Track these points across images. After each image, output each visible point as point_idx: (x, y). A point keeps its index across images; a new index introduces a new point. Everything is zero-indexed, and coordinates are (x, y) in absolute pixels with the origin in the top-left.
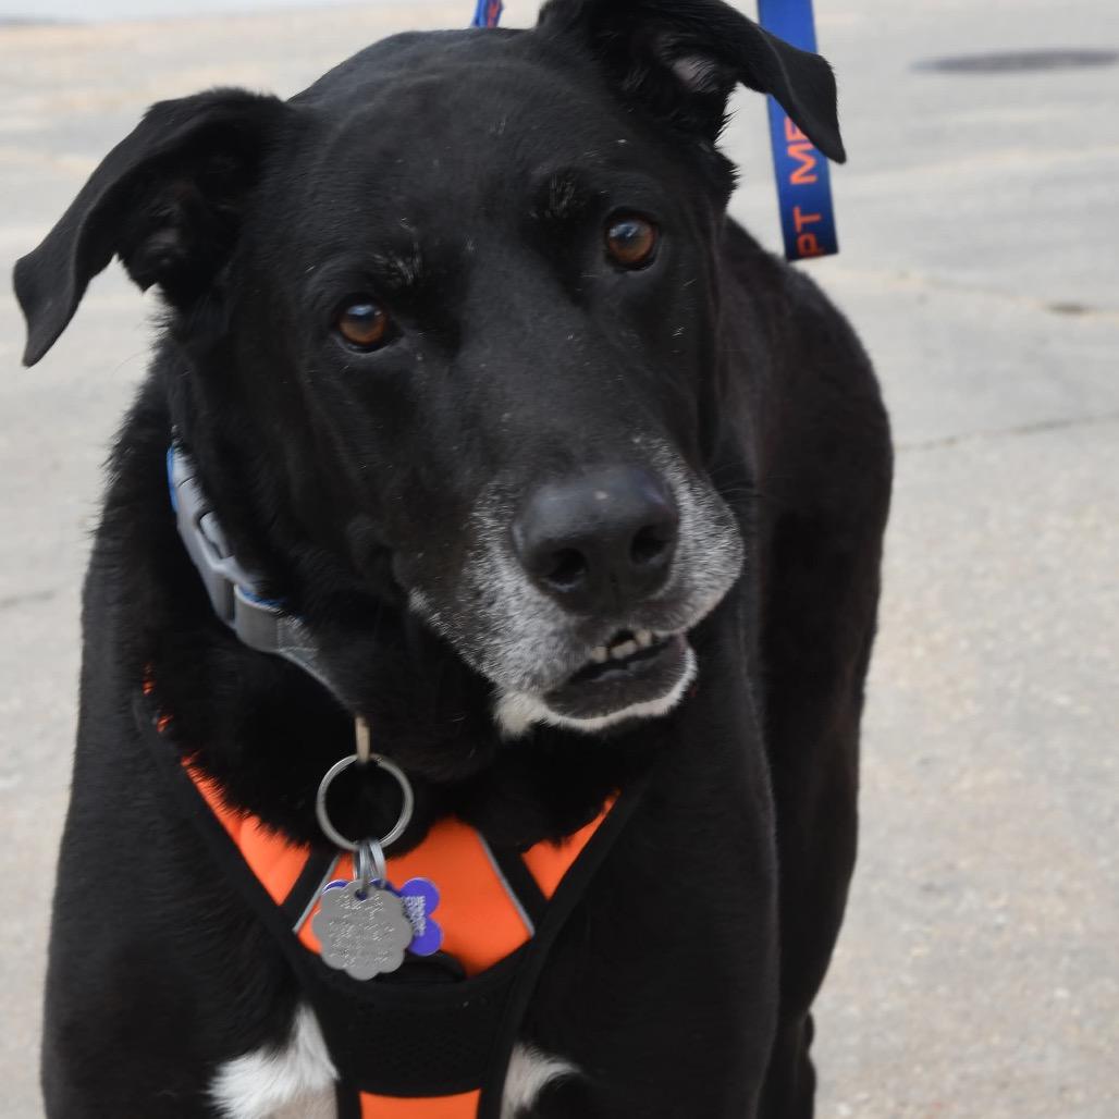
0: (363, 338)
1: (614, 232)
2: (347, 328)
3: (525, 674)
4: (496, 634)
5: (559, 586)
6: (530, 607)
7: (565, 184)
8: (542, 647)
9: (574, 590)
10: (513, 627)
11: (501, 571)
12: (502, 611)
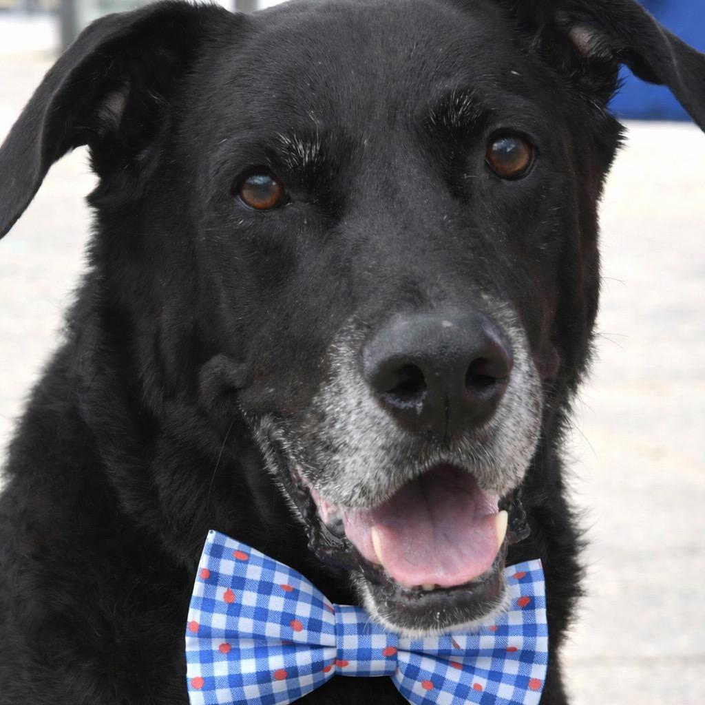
0: (259, 203)
1: (496, 146)
2: (246, 193)
3: (356, 486)
4: (336, 451)
5: (396, 402)
6: (367, 421)
7: (464, 96)
8: (371, 460)
9: (410, 408)
10: (350, 441)
11: (346, 391)
12: (342, 429)
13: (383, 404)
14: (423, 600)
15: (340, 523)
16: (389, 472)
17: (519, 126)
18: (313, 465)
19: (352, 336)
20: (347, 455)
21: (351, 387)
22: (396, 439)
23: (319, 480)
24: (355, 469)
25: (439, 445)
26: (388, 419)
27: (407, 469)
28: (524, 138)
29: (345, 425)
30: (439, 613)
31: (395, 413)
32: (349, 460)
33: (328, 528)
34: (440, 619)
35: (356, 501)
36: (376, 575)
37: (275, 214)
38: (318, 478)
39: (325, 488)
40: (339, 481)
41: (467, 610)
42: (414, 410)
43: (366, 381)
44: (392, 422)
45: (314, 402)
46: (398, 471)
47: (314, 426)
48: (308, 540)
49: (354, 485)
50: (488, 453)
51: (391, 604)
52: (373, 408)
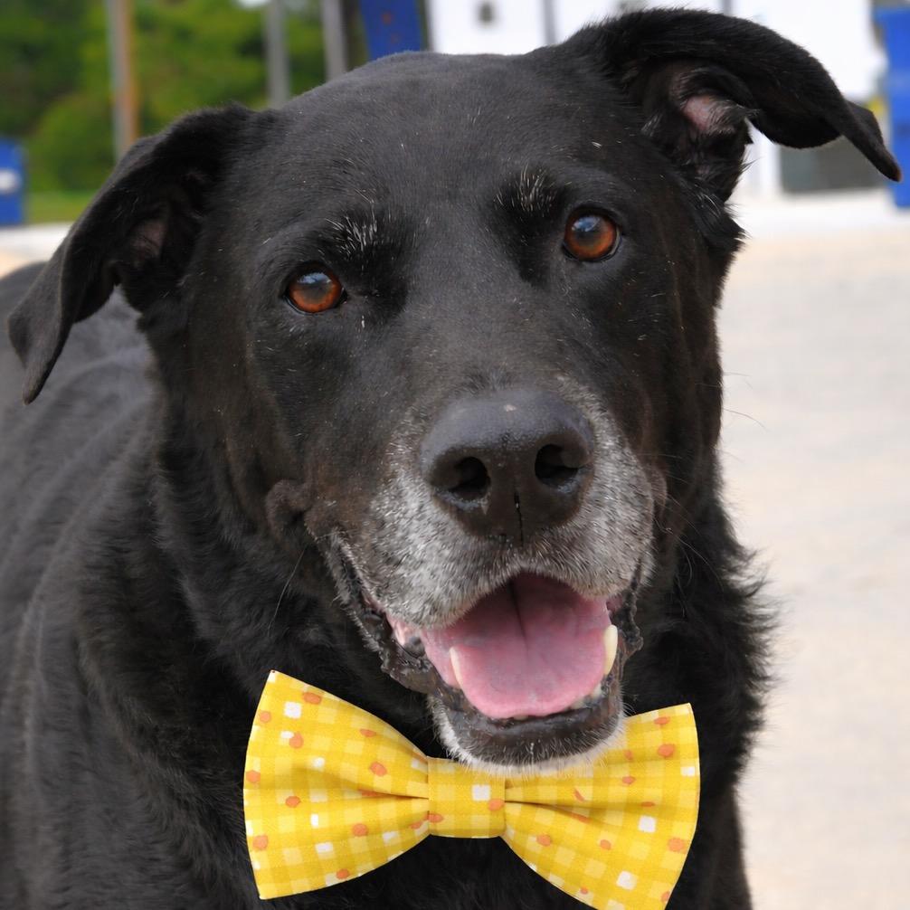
0: (312, 306)
1: (578, 225)
2: (297, 296)
4: (399, 564)
5: (460, 503)
6: (430, 528)
7: (536, 177)
8: (440, 572)
9: (475, 508)
10: (414, 553)
11: (406, 494)
12: (403, 538)
13: (445, 505)
14: (515, 730)
15: (418, 642)
16: (460, 586)
17: (600, 201)
18: (378, 580)
19: (410, 431)
20: (411, 568)
21: (411, 488)
22: (465, 547)
23: (386, 597)
24: (422, 583)
25: (516, 550)
26: (452, 523)
27: (481, 580)
28: (606, 215)
29: (408, 533)
30: (532, 744)
31: (459, 514)
32: (414, 573)
33: (406, 649)
34: (535, 751)
35: (427, 618)
36: (456, 701)
37: (330, 314)
38: (385, 594)
39: (392, 605)
40: (407, 596)
41: (568, 741)
42: (479, 509)
43: (425, 480)
44: (457, 526)
45: (372, 507)
46: (472, 582)
47: (373, 536)
48: (381, 662)
49: (422, 602)
50: (578, 558)
51: (474, 733)
52: (435, 511)
